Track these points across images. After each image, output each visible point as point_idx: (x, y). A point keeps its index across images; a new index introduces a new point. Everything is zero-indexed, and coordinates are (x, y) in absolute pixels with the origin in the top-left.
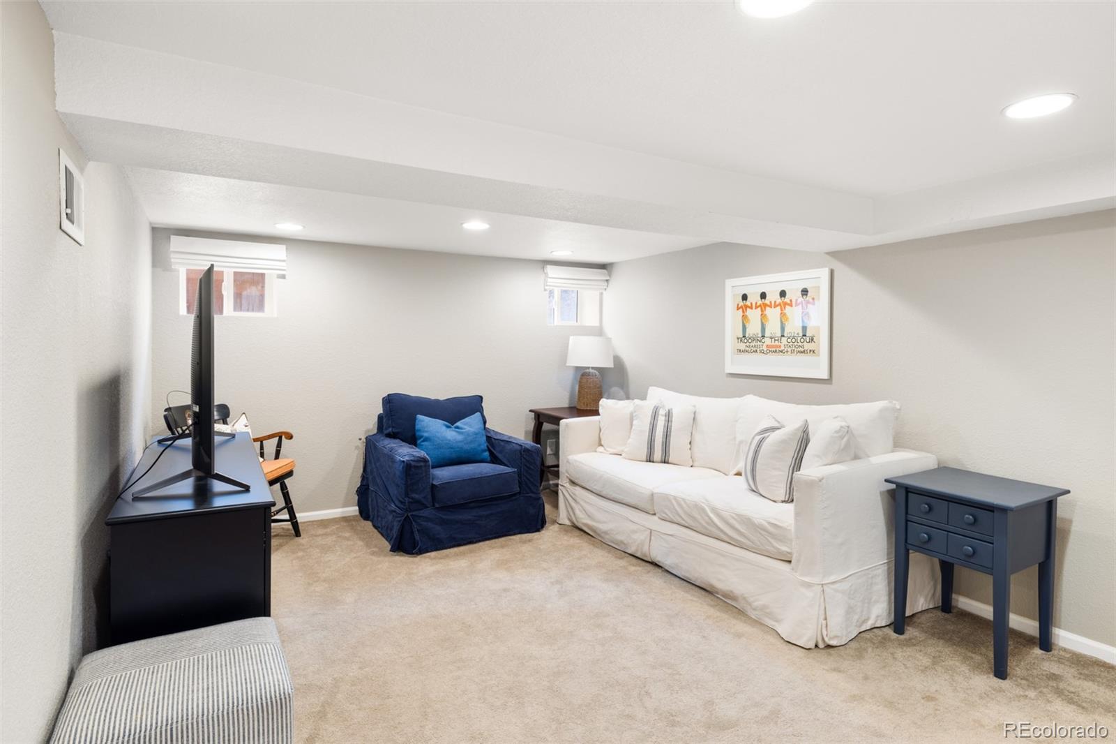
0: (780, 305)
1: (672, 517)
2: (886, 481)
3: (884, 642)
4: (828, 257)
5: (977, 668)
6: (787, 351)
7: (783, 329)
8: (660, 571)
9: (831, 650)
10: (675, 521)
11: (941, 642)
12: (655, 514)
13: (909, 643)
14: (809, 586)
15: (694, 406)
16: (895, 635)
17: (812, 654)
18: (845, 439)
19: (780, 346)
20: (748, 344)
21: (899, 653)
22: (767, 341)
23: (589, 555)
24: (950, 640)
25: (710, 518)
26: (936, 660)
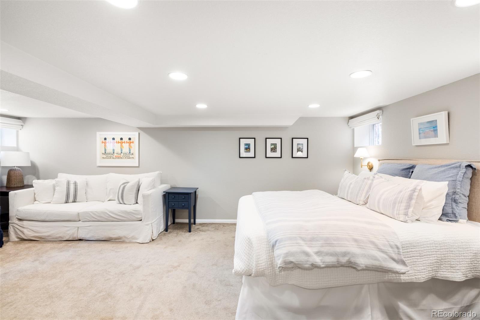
0: (120, 142)
1: (90, 219)
2: (164, 192)
3: (165, 234)
4: (138, 129)
5: (185, 232)
6: (123, 158)
7: (122, 150)
8: (83, 241)
9: (154, 241)
10: (92, 220)
11: (176, 230)
12: (80, 221)
13: (170, 233)
14: (148, 225)
15: (86, 179)
16: (166, 232)
17: (150, 243)
18: (154, 182)
19: (121, 156)
20: (107, 155)
21: (169, 235)
22: (115, 154)
23: (43, 247)
24: (178, 229)
25: (109, 215)
26: (177, 234)
